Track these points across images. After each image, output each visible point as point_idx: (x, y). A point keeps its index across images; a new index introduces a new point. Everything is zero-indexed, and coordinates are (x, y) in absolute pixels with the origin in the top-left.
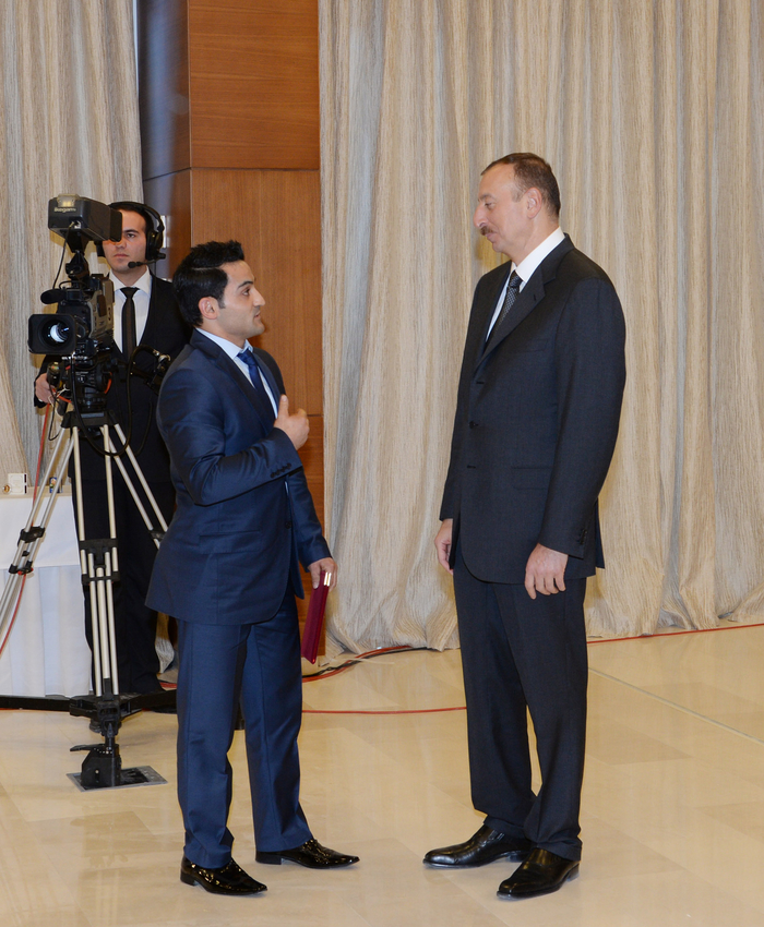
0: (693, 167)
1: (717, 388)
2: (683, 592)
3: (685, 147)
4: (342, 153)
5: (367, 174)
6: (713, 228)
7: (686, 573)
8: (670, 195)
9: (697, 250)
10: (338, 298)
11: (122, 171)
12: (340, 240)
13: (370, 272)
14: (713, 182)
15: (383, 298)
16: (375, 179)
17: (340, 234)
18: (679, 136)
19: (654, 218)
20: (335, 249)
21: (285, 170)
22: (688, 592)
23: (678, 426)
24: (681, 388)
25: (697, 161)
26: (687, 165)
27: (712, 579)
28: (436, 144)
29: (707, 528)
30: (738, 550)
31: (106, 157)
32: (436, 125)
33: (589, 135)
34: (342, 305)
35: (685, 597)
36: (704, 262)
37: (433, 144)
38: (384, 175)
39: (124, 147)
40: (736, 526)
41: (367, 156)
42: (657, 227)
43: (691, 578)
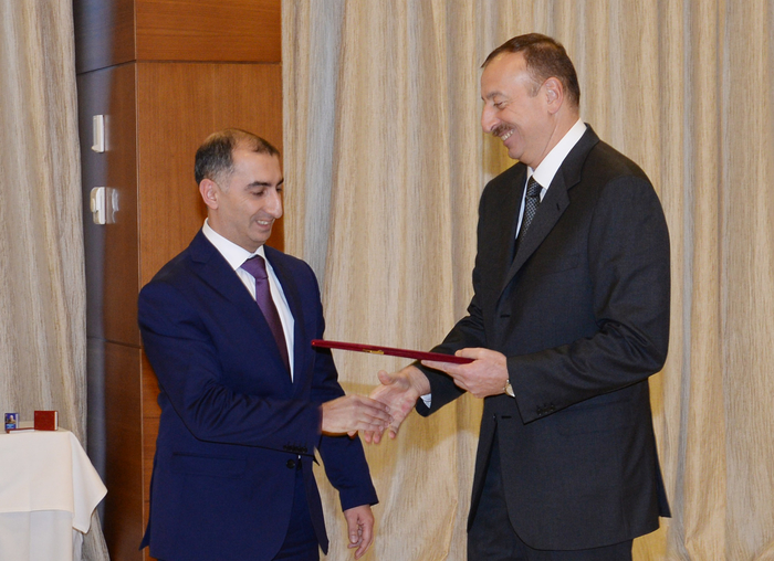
0: (701, 58)
1: (728, 312)
2: (689, 546)
3: (692, 35)
4: (302, 43)
5: (330, 65)
6: (724, 128)
7: (692, 524)
8: (676, 91)
9: (706, 153)
10: (299, 208)
11: (53, 63)
12: (300, 143)
13: (334, 179)
14: (724, 75)
15: (350, 209)
16: (340, 72)
17: (300, 136)
18: (686, 22)
19: (657, 117)
20: (294, 153)
21: (241, 62)
22: (695, 546)
23: (684, 356)
24: (688, 311)
25: (706, 51)
26: (694, 56)
27: (722, 532)
28: (409, 32)
29: (717, 473)
30: (751, 497)
31: (36, 47)
32: (409, 9)
33: (582, 21)
34: (303, 217)
35: (692, 552)
36: (714, 168)
37: (405, 32)
38: (350, 67)
39: (55, 37)
40: (750, 470)
41: (329, 47)
42: (661, 126)
43: (697, 531)
